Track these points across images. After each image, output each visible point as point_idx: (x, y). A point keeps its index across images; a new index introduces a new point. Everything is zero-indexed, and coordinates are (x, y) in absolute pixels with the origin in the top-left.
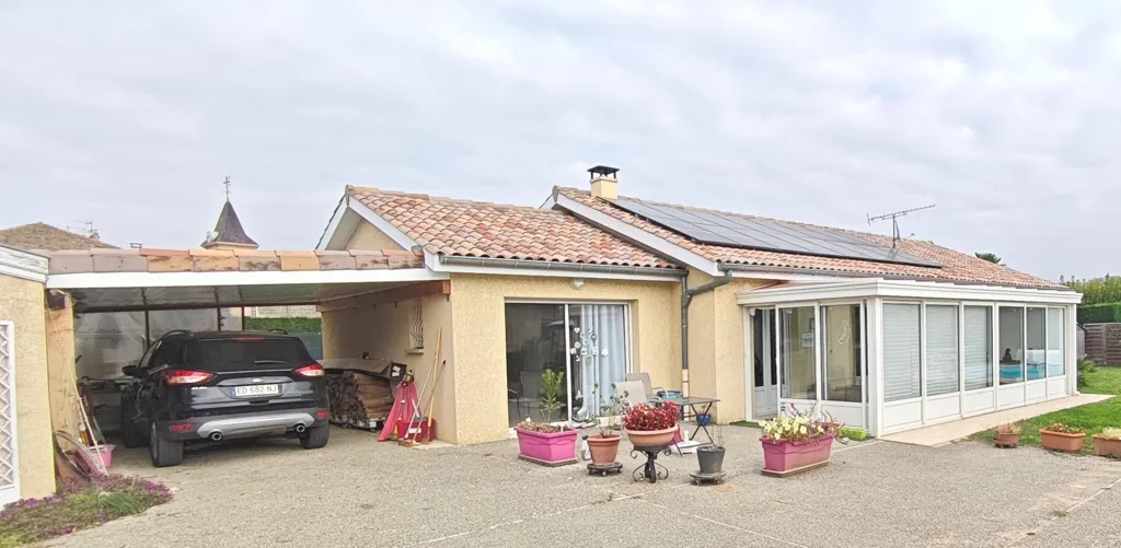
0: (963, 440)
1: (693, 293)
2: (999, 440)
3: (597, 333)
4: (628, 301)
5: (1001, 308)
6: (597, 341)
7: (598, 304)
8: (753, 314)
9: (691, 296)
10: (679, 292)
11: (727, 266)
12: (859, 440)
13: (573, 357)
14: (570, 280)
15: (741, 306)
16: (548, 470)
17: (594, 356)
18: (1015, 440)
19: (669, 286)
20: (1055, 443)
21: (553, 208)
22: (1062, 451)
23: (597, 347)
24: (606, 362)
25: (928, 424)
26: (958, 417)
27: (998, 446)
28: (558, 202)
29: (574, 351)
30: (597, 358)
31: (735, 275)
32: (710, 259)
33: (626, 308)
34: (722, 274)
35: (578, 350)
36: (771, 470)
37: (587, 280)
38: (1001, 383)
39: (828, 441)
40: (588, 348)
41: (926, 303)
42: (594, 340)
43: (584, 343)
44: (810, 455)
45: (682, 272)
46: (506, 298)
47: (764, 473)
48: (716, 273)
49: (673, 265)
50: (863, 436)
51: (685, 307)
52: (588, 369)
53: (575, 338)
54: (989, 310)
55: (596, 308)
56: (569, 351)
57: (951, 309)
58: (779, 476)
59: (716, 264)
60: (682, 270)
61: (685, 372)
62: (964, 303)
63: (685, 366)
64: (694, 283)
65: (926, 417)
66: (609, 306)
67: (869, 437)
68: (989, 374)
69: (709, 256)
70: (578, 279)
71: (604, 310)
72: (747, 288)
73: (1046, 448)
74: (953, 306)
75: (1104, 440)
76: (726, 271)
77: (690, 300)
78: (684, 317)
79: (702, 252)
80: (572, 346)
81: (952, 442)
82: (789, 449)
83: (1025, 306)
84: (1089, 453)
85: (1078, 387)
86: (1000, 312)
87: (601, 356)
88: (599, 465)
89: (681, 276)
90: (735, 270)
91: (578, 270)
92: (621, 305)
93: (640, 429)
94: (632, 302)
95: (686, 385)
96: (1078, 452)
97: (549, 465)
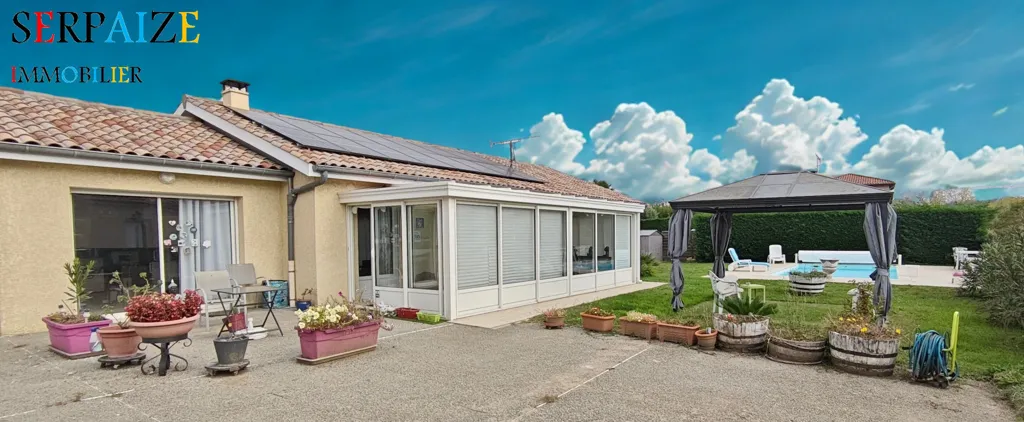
0: (523, 322)
1: (297, 194)
2: (549, 322)
3: (198, 227)
4: (234, 198)
5: (574, 213)
6: (198, 232)
7: (201, 201)
8: (355, 212)
9: (297, 195)
10: (286, 191)
11: (323, 167)
12: (432, 324)
13: (167, 249)
14: (159, 174)
15: (345, 205)
16: (64, 362)
17: (195, 248)
18: (561, 322)
19: (278, 186)
20: (594, 325)
21: (183, 115)
22: (596, 331)
23: (198, 240)
24: (209, 254)
25: (504, 307)
26: (534, 301)
27: (547, 328)
28: (187, 109)
29: (168, 242)
30: (198, 249)
31: (330, 176)
32: (305, 161)
33: (231, 204)
34: (318, 175)
35: (175, 243)
36: (306, 359)
37: (177, 175)
38: (574, 274)
39: (372, 328)
40: (187, 242)
41: (501, 206)
42: (194, 233)
43: (181, 235)
44: (351, 340)
45: (288, 174)
46: (72, 188)
47: (299, 362)
48: (310, 172)
49: (278, 167)
50: (437, 319)
51: (292, 204)
52: (188, 260)
53: (169, 230)
54: (564, 214)
55: (197, 204)
56: (162, 243)
57: (528, 212)
58: (310, 364)
59: (311, 165)
60: (289, 172)
61: (291, 263)
62: (539, 207)
63: (292, 257)
64: (298, 184)
65: (503, 301)
66: (213, 202)
67: (442, 321)
68: (565, 267)
69: (304, 158)
70: (168, 174)
71: (207, 207)
72: (351, 189)
73: (586, 329)
74: (531, 209)
75: (627, 321)
76: (321, 172)
77: (295, 199)
78: (291, 213)
79: (299, 154)
80: (166, 237)
81: (513, 324)
82: (320, 337)
83: (596, 212)
84: (617, 333)
85: (642, 276)
86: (574, 217)
87: (203, 248)
88: (113, 356)
89: (287, 177)
90: (330, 172)
91: (161, 164)
92: (226, 201)
93: (143, 321)
94: (238, 198)
95: (292, 275)
96: (610, 332)
97: (70, 358)
